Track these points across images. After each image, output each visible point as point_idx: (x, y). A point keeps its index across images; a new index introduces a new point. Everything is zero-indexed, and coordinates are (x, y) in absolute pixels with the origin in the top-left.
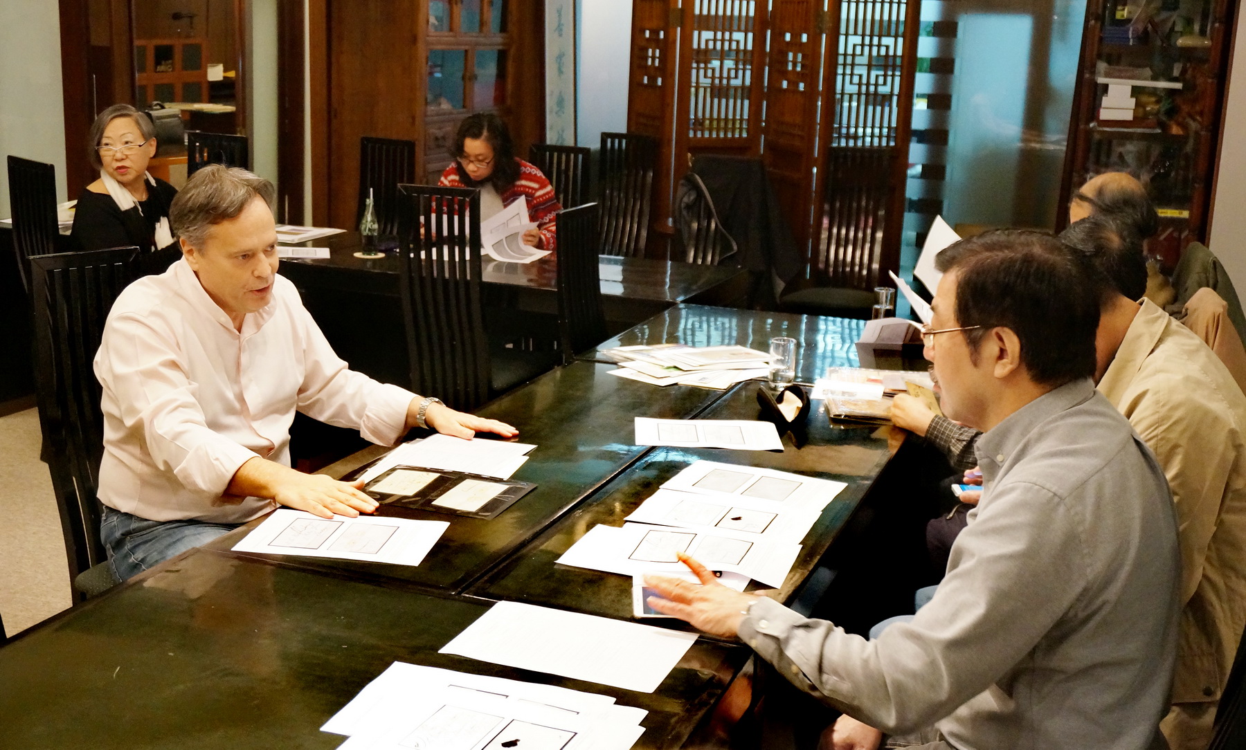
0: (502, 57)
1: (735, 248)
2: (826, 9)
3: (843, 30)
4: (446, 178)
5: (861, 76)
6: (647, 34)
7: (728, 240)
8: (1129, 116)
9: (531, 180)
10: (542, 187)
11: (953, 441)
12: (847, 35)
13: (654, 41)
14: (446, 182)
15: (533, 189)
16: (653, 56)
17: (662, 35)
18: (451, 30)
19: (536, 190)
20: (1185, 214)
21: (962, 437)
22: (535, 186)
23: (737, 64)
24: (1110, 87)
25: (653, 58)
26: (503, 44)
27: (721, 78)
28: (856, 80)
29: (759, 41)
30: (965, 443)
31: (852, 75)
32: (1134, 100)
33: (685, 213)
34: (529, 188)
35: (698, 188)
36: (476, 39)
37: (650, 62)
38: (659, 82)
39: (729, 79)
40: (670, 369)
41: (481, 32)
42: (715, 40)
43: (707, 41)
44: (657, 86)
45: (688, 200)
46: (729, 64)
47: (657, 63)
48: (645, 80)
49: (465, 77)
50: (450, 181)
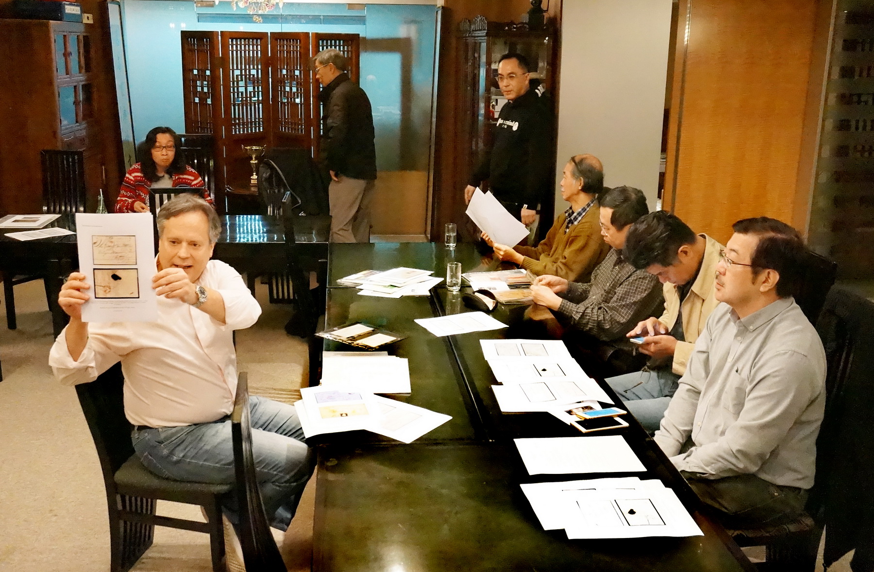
0: (87, 88)
1: (300, 201)
4: (130, 174)
6: (195, 72)
7: (295, 197)
9: (190, 175)
11: (574, 313)
13: (202, 76)
14: (131, 178)
15: (190, 180)
16: (203, 87)
17: (208, 73)
18: (67, 74)
19: (193, 181)
21: (579, 311)
22: (192, 178)
23: (254, 88)
24: (499, 100)
26: (86, 80)
27: (246, 97)
29: (265, 73)
30: (581, 314)
33: (264, 183)
34: (188, 179)
35: (272, 168)
36: (80, 78)
37: (199, 89)
38: (209, 101)
39: (251, 97)
40: (389, 287)
41: (80, 73)
42: (241, 75)
43: (237, 76)
44: (207, 104)
45: (265, 175)
46: (250, 89)
47: (206, 90)
48: (197, 100)
49: (76, 103)
50: (134, 177)
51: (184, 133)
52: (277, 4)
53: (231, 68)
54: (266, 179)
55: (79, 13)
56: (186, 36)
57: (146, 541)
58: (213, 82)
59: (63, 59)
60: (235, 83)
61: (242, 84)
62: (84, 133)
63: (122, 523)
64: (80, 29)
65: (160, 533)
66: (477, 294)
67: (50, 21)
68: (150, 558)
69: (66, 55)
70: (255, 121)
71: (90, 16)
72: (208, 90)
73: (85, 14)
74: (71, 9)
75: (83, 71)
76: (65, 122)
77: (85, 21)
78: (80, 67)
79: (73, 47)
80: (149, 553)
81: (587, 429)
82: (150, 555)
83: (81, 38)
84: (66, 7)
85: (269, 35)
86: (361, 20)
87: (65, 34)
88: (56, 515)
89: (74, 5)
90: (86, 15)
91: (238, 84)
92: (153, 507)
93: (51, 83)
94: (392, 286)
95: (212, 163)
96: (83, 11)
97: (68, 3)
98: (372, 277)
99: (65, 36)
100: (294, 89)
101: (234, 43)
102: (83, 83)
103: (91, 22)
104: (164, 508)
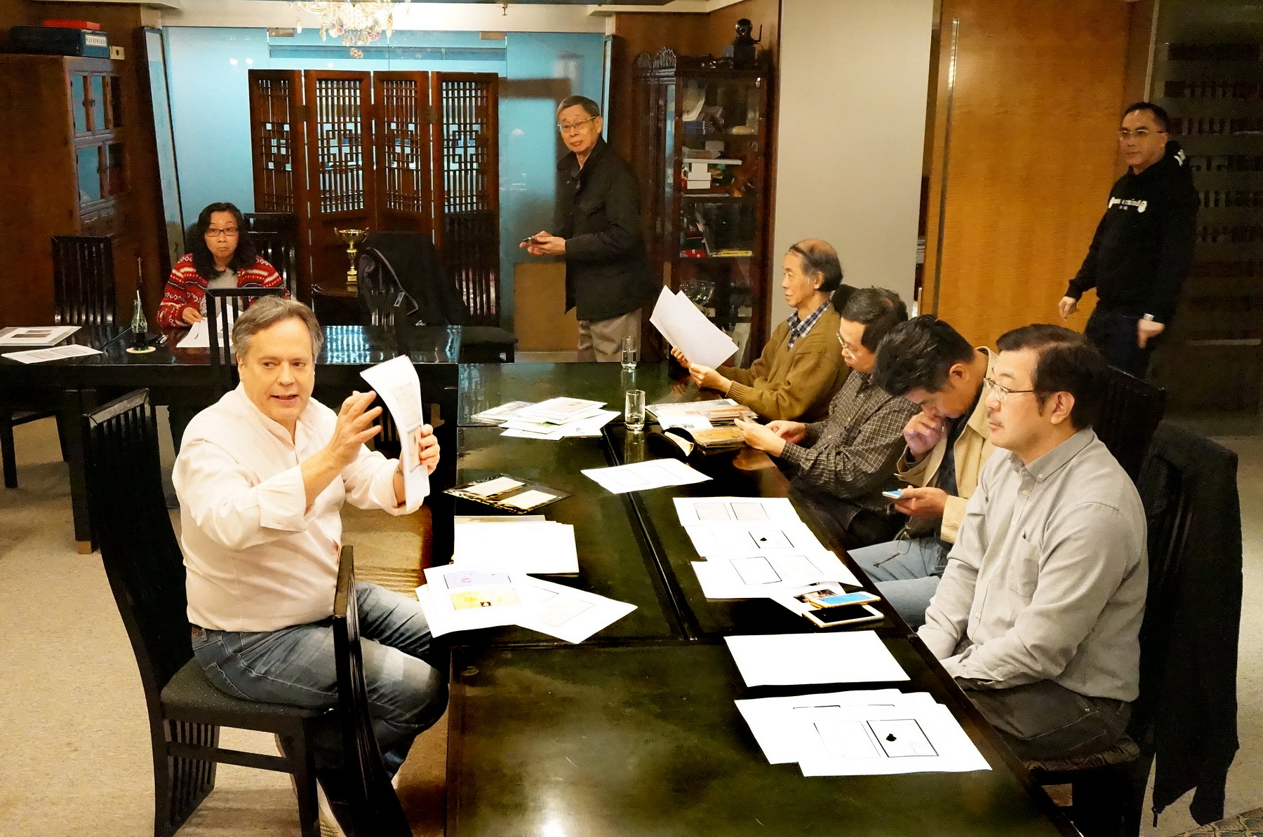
0: (116, 150)
1: (416, 305)
2: (431, 104)
3: (445, 121)
4: (178, 270)
5: (460, 156)
6: (269, 127)
7: (411, 301)
8: (707, 185)
9: (262, 269)
10: (270, 275)
11: (803, 460)
12: (448, 125)
13: (279, 132)
14: (179, 274)
15: (263, 276)
16: (278, 147)
17: (287, 128)
18: (89, 130)
20: (750, 254)
21: (809, 457)
22: (265, 274)
23: (351, 149)
24: (694, 166)
25: (279, 148)
26: (115, 138)
27: (341, 161)
28: (457, 159)
29: (366, 127)
30: (812, 462)
31: (454, 155)
32: (710, 174)
33: (366, 281)
34: (260, 275)
35: (377, 260)
36: (106, 136)
37: (274, 150)
38: (289, 167)
39: (346, 161)
40: (546, 425)
41: (107, 128)
42: (333, 131)
43: (328, 131)
44: (285, 171)
45: (371, 269)
46: (346, 150)
47: (283, 151)
48: (271, 165)
49: (100, 170)
50: (183, 274)
51: (253, 211)
52: (384, 31)
53: (319, 121)
54: (370, 275)
55: (105, 45)
56: (256, 77)
57: (205, 785)
58: (294, 140)
59: (83, 109)
60: (325, 141)
61: (334, 142)
62: (112, 212)
63: (171, 760)
64: (105, 67)
65: (225, 775)
66: (667, 434)
67: (65, 57)
68: (211, 809)
69: (87, 103)
70: (353, 195)
71: (121, 49)
72: (287, 151)
73: (113, 47)
74: (94, 40)
75: (111, 126)
76: (85, 198)
77: (114, 56)
78: (106, 120)
79: (96, 93)
80: (208, 802)
81: (825, 622)
82: (210, 805)
83: (108, 80)
84: (87, 36)
85: (372, 75)
86: (500, 54)
87: (86, 74)
88: (76, 750)
89: (98, 35)
90: (115, 48)
91: (328, 143)
92: (215, 737)
93: (66, 142)
94: (548, 423)
95: (292, 253)
96: (110, 43)
97: (89, 31)
98: (520, 411)
99: (85, 78)
100: (408, 150)
101: (324, 86)
102: (111, 142)
103: (121, 57)
104: (230, 738)
